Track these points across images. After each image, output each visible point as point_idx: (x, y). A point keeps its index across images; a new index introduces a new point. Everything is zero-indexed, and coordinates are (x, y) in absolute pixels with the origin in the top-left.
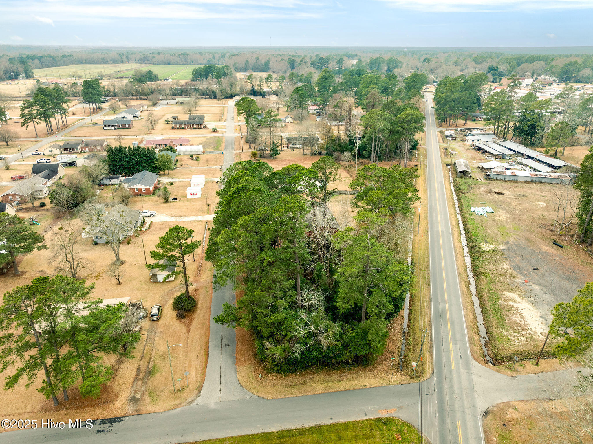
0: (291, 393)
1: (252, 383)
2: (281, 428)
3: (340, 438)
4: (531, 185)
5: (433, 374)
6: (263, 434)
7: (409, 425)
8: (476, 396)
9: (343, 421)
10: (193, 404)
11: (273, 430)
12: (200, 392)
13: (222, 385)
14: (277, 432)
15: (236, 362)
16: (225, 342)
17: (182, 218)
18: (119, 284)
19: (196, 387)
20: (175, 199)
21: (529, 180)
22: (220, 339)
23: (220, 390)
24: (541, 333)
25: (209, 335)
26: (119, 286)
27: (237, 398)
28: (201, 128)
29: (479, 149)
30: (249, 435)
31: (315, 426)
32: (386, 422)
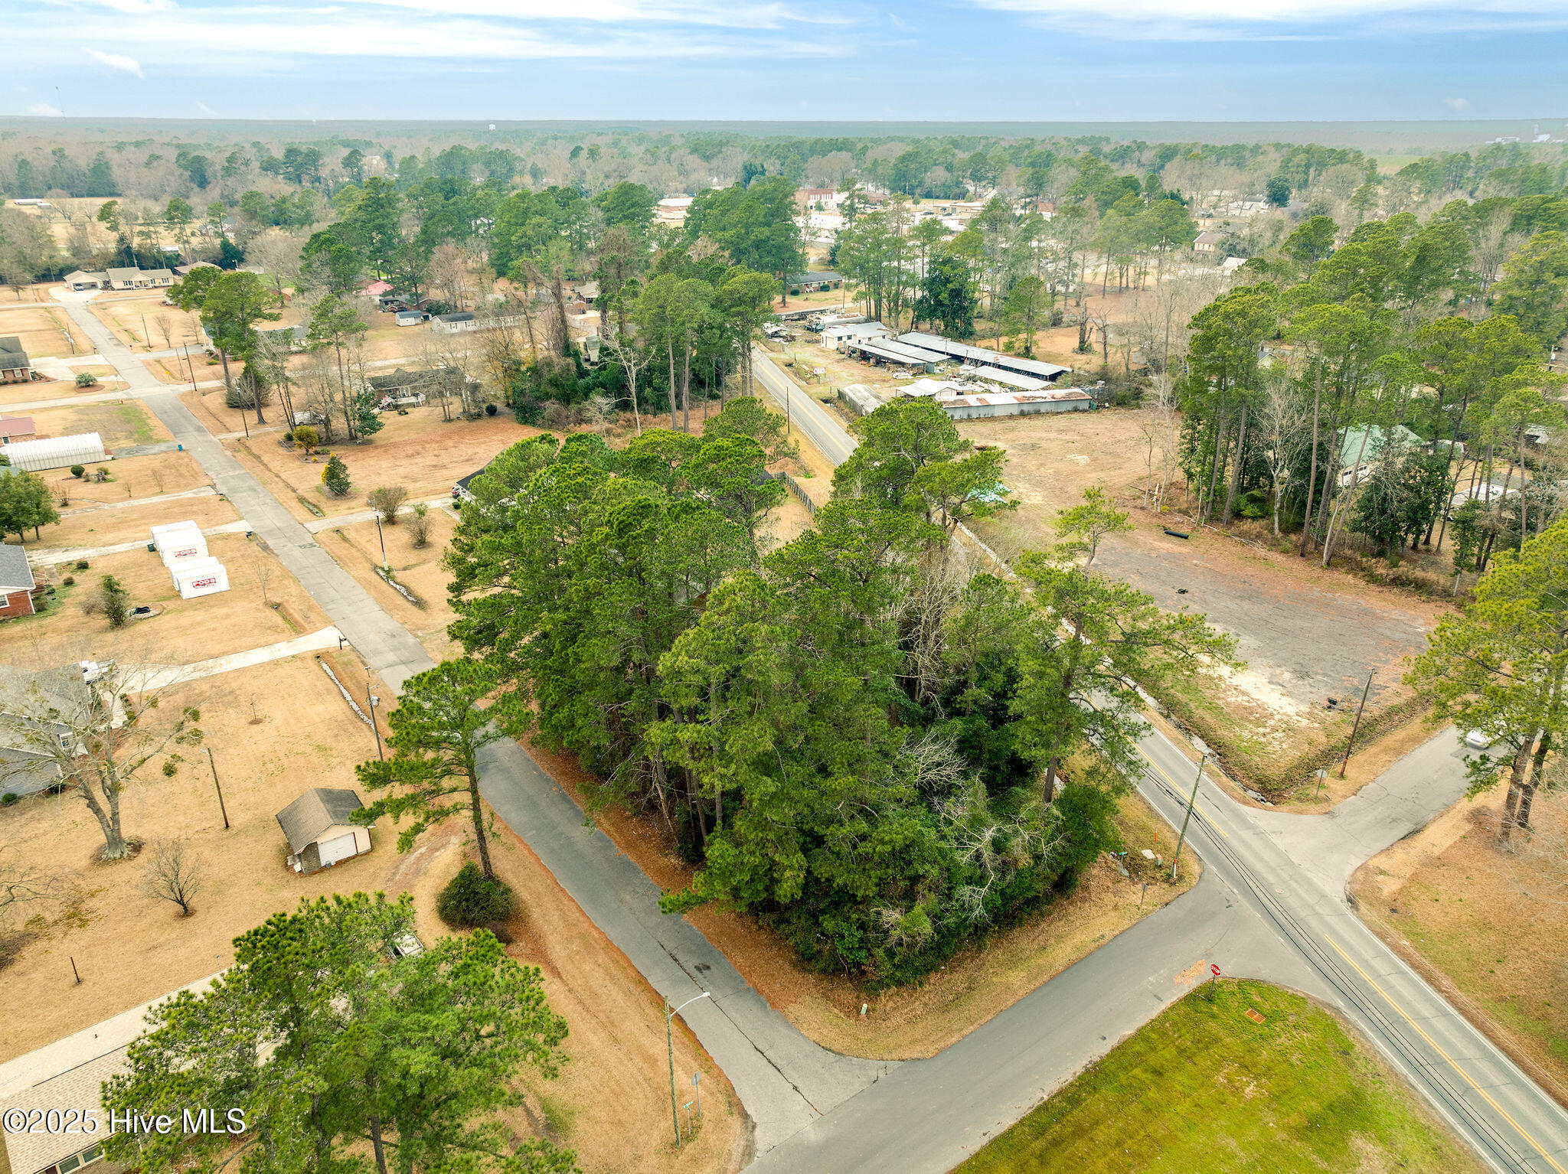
0: (970, 1020)
1: (855, 1037)
2: (1022, 1111)
3: (1158, 1073)
4: (1024, 422)
5: (1200, 859)
6: (994, 1142)
7: (1254, 983)
8: (1309, 875)
9: (1129, 1032)
10: (758, 1154)
11: (1009, 1122)
12: (745, 1116)
13: (788, 1071)
14: (1021, 1122)
15: (771, 1002)
16: (691, 963)
17: (223, 660)
18: (187, 912)
19: (724, 1108)
20: (140, 611)
21: (1016, 411)
22: (669, 960)
23: (795, 1088)
24: (1297, 714)
25: (628, 960)
26: (191, 919)
27: (857, 1088)
28: (25, 381)
29: (865, 356)
30: (968, 1162)
31: (1087, 1071)
32: (1205, 996)
